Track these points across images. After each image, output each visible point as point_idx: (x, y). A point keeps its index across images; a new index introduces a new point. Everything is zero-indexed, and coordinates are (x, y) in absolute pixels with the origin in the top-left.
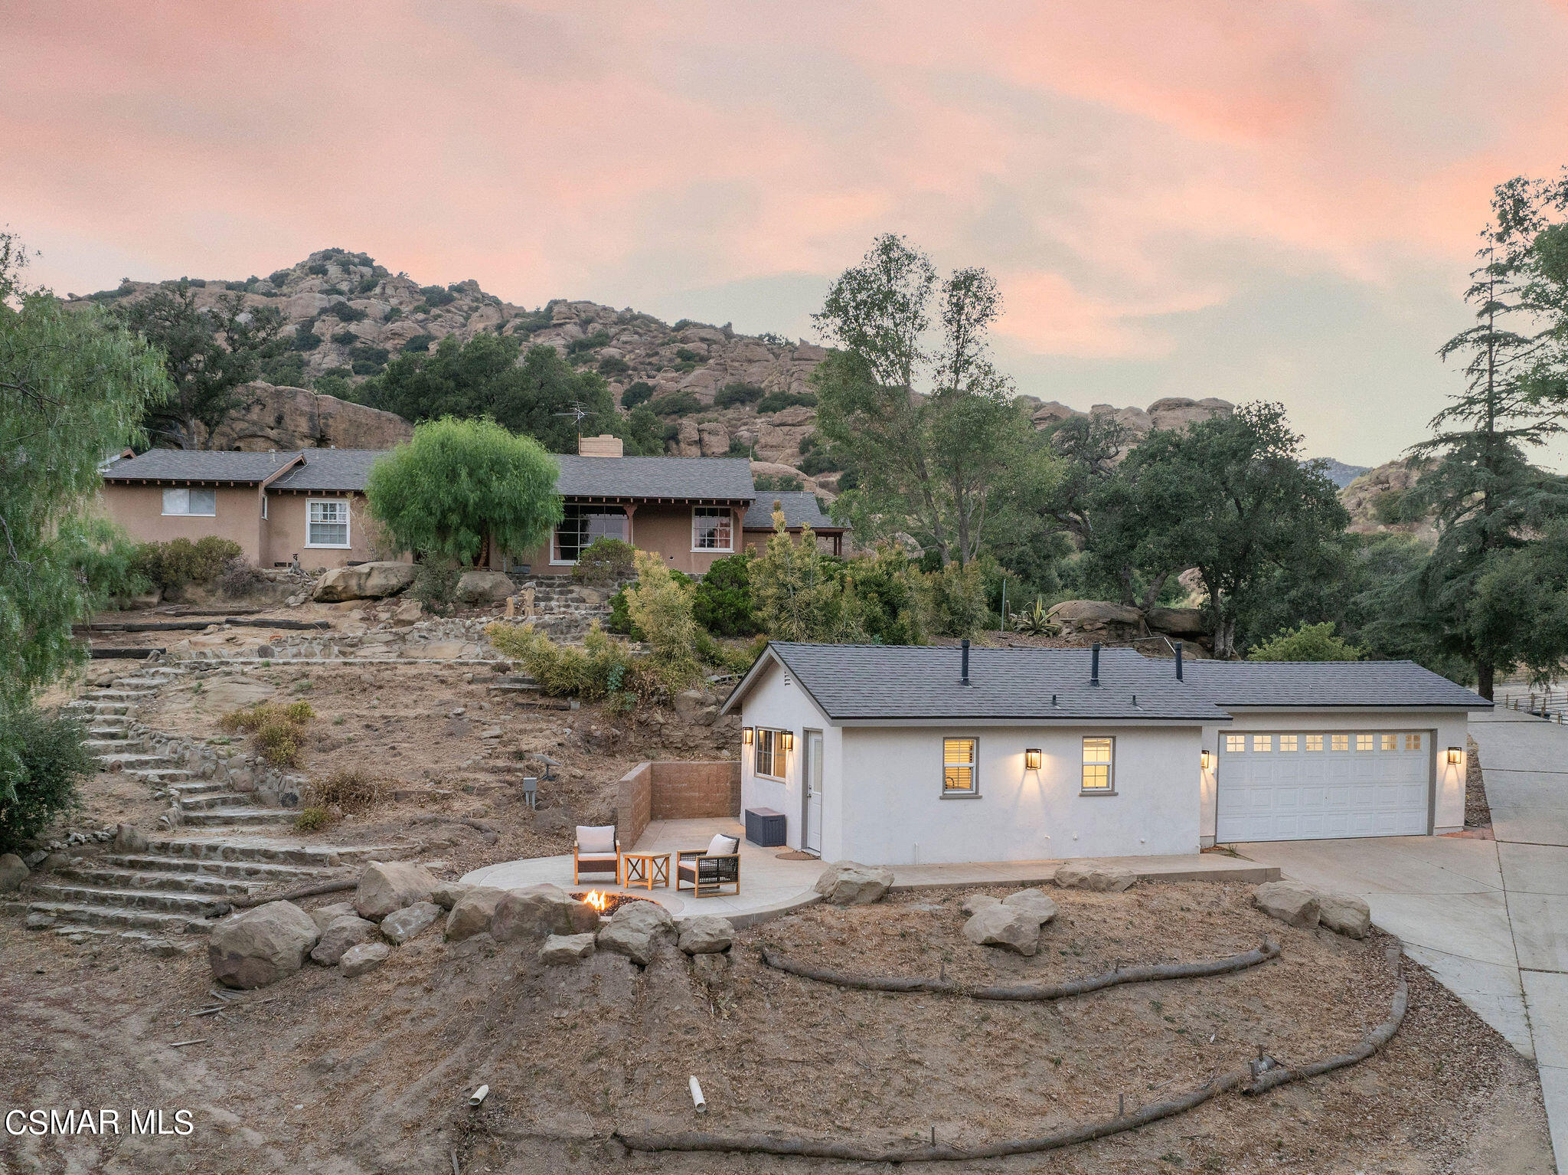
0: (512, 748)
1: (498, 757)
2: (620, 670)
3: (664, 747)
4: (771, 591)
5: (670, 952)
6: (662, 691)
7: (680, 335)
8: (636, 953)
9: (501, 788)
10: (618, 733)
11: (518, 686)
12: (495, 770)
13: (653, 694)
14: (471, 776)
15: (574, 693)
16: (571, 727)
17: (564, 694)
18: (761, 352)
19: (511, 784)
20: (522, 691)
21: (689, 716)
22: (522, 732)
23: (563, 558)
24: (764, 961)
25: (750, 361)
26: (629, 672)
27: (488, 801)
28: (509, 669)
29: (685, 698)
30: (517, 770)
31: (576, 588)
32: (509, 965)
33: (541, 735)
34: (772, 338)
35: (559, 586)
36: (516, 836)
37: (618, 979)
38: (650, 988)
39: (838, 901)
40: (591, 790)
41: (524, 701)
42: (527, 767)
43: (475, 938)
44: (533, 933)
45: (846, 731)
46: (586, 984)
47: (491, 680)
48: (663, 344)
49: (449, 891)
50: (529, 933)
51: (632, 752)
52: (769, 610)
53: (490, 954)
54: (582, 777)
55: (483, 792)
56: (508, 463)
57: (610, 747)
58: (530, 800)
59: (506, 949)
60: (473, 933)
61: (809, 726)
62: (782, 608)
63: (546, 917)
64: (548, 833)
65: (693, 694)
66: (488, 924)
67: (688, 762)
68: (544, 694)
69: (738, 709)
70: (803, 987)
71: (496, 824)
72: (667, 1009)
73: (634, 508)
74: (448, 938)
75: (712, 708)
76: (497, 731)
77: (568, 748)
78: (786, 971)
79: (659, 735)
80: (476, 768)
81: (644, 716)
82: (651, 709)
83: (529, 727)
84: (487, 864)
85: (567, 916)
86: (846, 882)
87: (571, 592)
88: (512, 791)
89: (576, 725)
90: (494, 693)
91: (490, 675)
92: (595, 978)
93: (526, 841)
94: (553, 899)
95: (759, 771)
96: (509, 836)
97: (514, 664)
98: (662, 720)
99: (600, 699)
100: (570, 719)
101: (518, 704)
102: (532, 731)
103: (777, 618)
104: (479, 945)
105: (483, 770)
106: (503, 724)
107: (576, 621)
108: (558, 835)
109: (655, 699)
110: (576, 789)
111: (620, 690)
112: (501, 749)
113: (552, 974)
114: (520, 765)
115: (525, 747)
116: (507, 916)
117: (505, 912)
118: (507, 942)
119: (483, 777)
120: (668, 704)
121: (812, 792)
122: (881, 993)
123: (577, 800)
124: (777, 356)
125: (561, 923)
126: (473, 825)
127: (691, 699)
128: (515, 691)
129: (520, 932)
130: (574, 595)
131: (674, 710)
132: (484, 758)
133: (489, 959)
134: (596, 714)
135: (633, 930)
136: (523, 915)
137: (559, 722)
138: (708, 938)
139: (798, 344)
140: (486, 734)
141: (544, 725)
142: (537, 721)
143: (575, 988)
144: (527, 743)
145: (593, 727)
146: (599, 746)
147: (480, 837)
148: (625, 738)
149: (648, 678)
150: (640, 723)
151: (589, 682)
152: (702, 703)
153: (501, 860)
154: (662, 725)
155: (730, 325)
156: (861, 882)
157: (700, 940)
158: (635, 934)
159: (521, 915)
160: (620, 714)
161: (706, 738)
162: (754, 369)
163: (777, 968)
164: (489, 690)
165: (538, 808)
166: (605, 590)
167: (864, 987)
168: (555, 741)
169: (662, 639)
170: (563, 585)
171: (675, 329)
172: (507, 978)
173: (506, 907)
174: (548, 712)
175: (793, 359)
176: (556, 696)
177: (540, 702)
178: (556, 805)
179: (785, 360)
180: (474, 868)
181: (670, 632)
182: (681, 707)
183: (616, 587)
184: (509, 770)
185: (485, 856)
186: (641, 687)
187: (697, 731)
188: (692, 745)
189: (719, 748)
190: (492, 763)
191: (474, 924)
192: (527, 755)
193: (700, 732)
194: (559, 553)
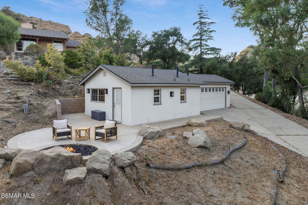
0: (15, 96)
1: (11, 99)
2: (46, 74)
3: (60, 95)
4: (84, 56)
5: (116, 169)
6: (58, 80)
7: (31, 19)
8: (105, 172)
9: (14, 108)
10: (47, 91)
11: (13, 79)
12: (11, 103)
13: (55, 81)
14: (2, 105)
15: (32, 80)
16: (33, 90)
17: (29, 81)
18: (48, 23)
19: (17, 107)
20: (15, 80)
21: (65, 87)
22: (17, 91)
23: (18, 50)
24: (148, 165)
25: (46, 25)
26: (48, 75)
27: (10, 113)
28: (10, 74)
29: (64, 82)
30: (18, 102)
31: (25, 56)
32: (48, 187)
33: (24, 92)
34: (51, 21)
35: (20, 55)
36: (22, 124)
37: (101, 186)
38: (115, 187)
39: (150, 138)
40: (45, 108)
41: (17, 83)
42: (22, 101)
43: (27, 175)
44: (56, 170)
45: (132, 87)
46: (88, 192)
47: (4, 77)
48: (27, 20)
49: (9, 153)
50: (54, 170)
51: (51, 96)
52: (83, 61)
53: (36, 182)
54: (41, 104)
55: (7, 110)
56: (5, 21)
57: (45, 95)
58: (26, 112)
59: (44, 178)
60: (25, 172)
61: (115, 86)
62: (86, 60)
63: (62, 162)
64: (33, 122)
65: (66, 81)
66: (33, 168)
67: (67, 99)
68: (22, 81)
69: (84, 84)
70: (164, 173)
71: (14, 120)
72: (126, 196)
73: (39, 39)
74: (11, 176)
75: (72, 85)
76: (9, 91)
77: (33, 95)
78: (155, 168)
79: (58, 92)
80: (4, 102)
81: (54, 87)
82: (55, 85)
83: (20, 90)
84: (14, 135)
85: (72, 161)
86: (152, 132)
87: (24, 57)
88: (18, 109)
89: (34, 89)
90: (6, 80)
91: (4, 75)
92: (92, 188)
93: (26, 125)
94: (65, 154)
95: (92, 100)
96: (20, 124)
97: (11, 73)
98: (59, 88)
99: (40, 82)
100: (32, 88)
101: (14, 84)
102: (21, 91)
103: (85, 63)
104: (30, 178)
105: (6, 103)
106: (11, 89)
107: (28, 63)
108: (36, 122)
109: (56, 82)
110: (40, 107)
111: (46, 80)
112: (11, 96)
113: (72, 190)
114: (19, 101)
115: (20, 96)
116: (43, 164)
117: (42, 162)
118: (43, 175)
119: (7, 105)
120: (60, 84)
121: (115, 105)
122: (185, 170)
123: (41, 111)
124: (52, 25)
125: (69, 164)
126: (6, 121)
127: (66, 82)
128: (13, 80)
129: (50, 170)
130: (24, 58)
131: (61, 85)
132: (6, 99)
133: (37, 185)
134: (40, 86)
135: (101, 163)
136: (51, 163)
137: (29, 88)
138: (129, 161)
139: (56, 23)
140: (5, 92)
141: (25, 89)
142: (21, 88)
143: (84, 195)
144: (20, 94)
145: (40, 90)
146: (42, 95)
147: (10, 125)
148: (49, 93)
149: (54, 77)
150: (53, 89)
151: (37, 77)
152: (69, 83)
153: (19, 133)
154: (59, 89)
155: (41, 18)
156: (156, 131)
157: (126, 162)
158: (103, 164)
159: (50, 163)
160: (47, 86)
161: (71, 92)
162: (47, 26)
163: (152, 168)
164: (4, 80)
165: (28, 114)
166: (33, 57)
167: (179, 169)
168: (29, 94)
169: (56, 67)
170: (21, 55)
171: (29, 18)
172: (48, 194)
173: (42, 160)
174: (25, 86)
175: (55, 25)
176: (26, 81)
177: (22, 83)
178: (34, 113)
179: (53, 25)
180: (11, 138)
181: (59, 65)
182: (63, 84)
183: (36, 56)
184: (16, 103)
185: (13, 132)
186: (52, 79)
187: (68, 90)
188: (67, 94)
189: (74, 95)
190: (9, 100)
191: (26, 168)
192: (21, 98)
193: (69, 91)
194: (17, 49)
